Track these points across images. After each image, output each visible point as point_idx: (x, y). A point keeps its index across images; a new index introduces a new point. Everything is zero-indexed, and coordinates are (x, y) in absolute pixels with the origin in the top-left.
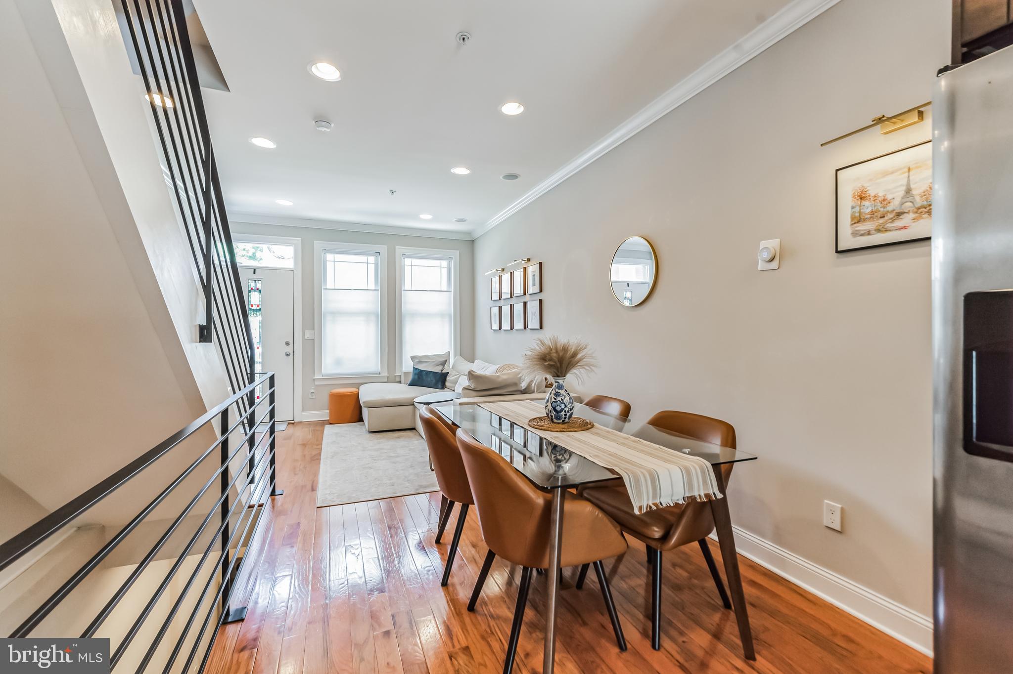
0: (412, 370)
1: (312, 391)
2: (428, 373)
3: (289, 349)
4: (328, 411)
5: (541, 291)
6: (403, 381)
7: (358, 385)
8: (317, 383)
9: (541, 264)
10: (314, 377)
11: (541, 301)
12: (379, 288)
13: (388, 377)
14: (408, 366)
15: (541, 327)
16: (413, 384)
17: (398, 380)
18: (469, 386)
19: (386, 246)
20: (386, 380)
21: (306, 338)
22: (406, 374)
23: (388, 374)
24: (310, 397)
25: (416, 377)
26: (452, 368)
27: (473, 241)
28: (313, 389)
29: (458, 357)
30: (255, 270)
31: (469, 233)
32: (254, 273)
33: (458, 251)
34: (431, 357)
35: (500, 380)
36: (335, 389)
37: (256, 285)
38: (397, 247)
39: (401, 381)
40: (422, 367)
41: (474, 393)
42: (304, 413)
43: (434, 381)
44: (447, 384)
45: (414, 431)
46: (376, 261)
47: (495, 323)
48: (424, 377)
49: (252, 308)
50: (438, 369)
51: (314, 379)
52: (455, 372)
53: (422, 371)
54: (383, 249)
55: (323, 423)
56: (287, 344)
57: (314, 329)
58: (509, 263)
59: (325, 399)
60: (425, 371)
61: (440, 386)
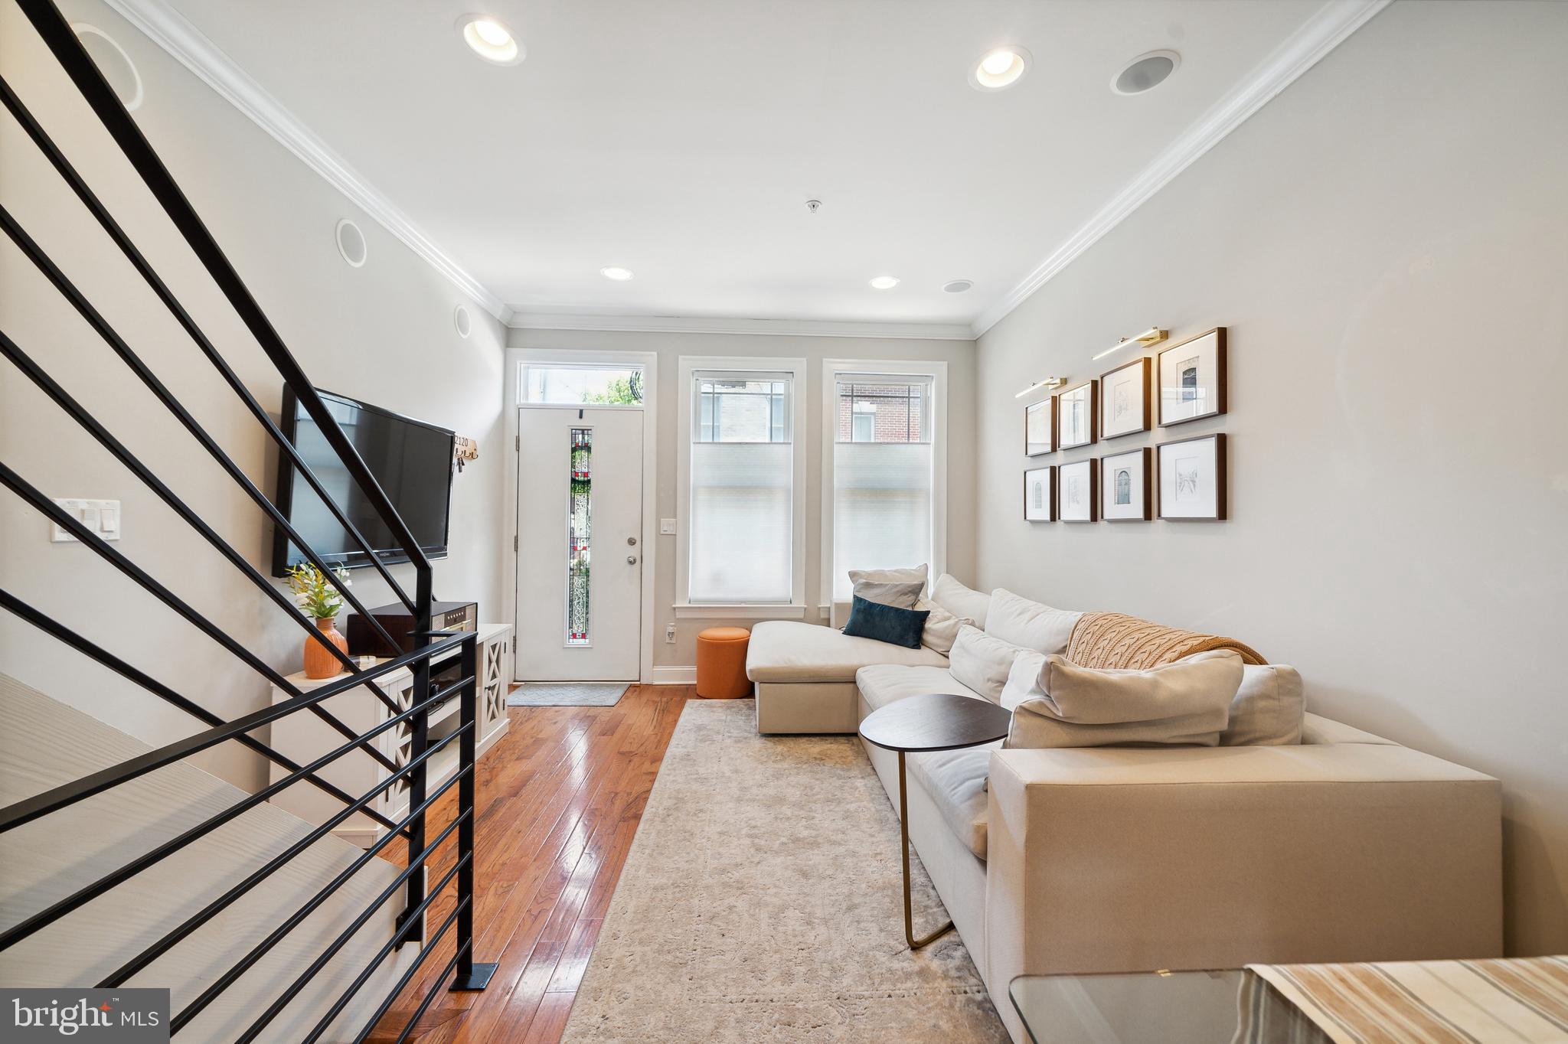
0: (850, 599)
1: (670, 629)
2: (884, 610)
3: (634, 552)
4: (695, 669)
5: (1223, 408)
6: (833, 621)
7: (749, 624)
8: (679, 615)
9: (1223, 333)
10: (675, 604)
11: (1222, 441)
12: (791, 440)
13: (805, 609)
14: (843, 592)
15: (1223, 513)
16: (852, 631)
17: (823, 615)
18: (1041, 704)
19: (805, 359)
20: (801, 615)
21: (662, 532)
22: (840, 607)
23: (806, 602)
24: (668, 640)
25: (861, 617)
26: (932, 599)
27: (975, 341)
28: (672, 626)
29: (944, 576)
30: (581, 412)
31: (968, 325)
32: (581, 417)
33: (946, 363)
34: (888, 574)
35: (1162, 695)
36: (708, 628)
37: (583, 438)
38: (824, 360)
39: (829, 620)
40: (871, 596)
41: (1062, 735)
42: (657, 669)
43: (899, 629)
44: (927, 637)
45: (855, 740)
46: (787, 388)
47: (1039, 505)
48: (877, 619)
49: (577, 478)
50: (903, 603)
51: (675, 609)
52: (941, 610)
53: (871, 605)
54: (799, 365)
55: (686, 692)
56: (631, 542)
57: (675, 516)
58: (1097, 353)
59: (691, 647)
60: (879, 605)
61: (911, 642)
